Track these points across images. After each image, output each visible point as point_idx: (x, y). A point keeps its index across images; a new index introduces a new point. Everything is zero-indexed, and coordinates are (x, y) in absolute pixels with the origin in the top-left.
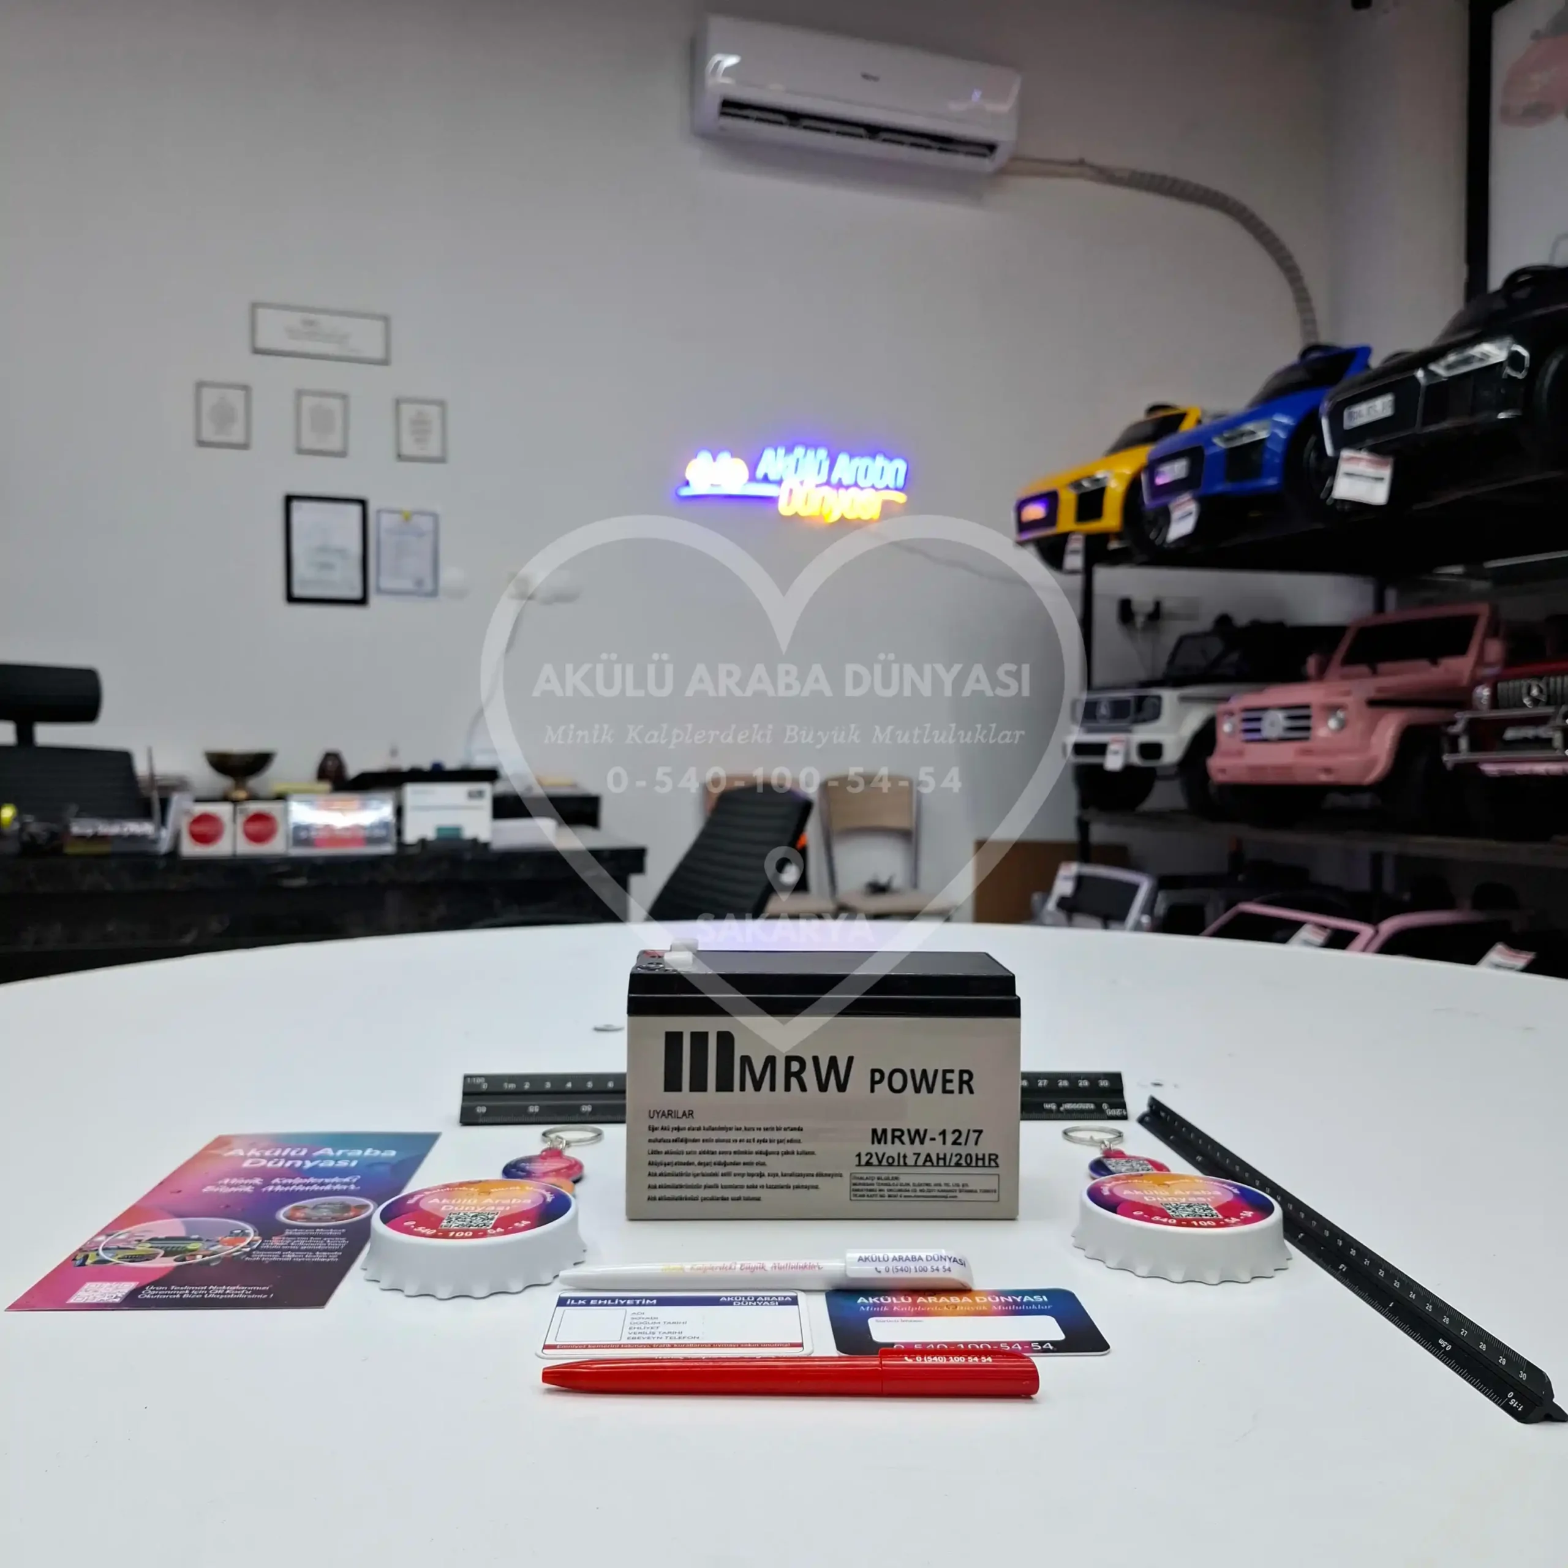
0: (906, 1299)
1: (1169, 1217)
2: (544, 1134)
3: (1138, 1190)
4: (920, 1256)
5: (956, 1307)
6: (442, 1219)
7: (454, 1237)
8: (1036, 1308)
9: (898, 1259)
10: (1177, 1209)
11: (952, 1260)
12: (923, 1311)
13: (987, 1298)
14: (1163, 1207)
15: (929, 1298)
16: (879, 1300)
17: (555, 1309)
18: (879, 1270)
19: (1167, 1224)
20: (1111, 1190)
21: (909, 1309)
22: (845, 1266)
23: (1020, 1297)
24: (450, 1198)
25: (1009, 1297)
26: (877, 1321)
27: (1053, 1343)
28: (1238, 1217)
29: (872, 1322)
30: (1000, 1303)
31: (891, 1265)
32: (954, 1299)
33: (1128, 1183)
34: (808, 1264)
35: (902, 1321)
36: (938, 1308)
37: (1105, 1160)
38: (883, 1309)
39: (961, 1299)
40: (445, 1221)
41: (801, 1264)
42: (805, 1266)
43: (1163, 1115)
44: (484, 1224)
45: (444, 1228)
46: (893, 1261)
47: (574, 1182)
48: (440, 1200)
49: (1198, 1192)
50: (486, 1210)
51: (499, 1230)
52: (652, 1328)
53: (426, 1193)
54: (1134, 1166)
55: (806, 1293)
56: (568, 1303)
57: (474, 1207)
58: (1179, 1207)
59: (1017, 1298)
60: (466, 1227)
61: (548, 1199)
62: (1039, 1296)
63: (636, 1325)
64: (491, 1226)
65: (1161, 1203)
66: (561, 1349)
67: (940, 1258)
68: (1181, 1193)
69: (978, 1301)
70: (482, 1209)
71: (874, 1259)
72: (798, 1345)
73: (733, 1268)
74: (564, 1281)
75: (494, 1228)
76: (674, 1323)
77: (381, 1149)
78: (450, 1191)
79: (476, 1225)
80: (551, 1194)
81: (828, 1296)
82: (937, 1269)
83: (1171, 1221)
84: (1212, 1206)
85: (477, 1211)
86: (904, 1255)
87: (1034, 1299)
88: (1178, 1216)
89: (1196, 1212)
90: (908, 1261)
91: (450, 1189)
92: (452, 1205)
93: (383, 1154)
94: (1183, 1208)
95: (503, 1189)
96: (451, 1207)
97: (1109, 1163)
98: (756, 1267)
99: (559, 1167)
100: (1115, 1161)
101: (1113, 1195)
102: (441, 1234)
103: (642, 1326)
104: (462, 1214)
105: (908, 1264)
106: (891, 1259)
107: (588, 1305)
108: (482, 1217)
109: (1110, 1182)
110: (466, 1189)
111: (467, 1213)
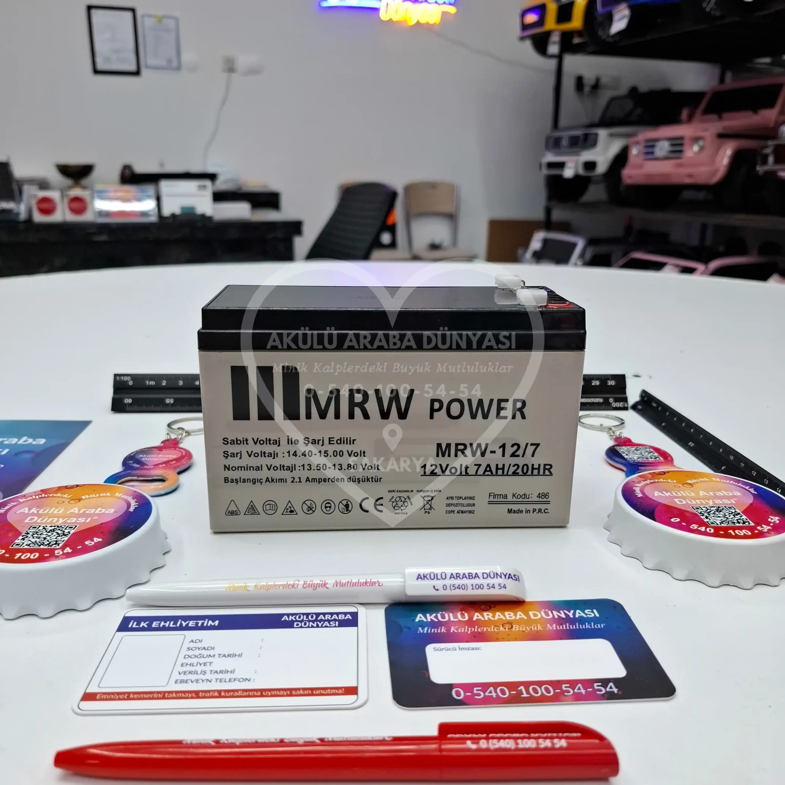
0: (463, 615)
1: (706, 525)
2: (170, 423)
3: (667, 492)
5: (512, 627)
6: (20, 534)
8: (590, 627)
9: (455, 576)
10: (709, 514)
11: (507, 577)
12: (480, 633)
13: (541, 613)
14: (695, 511)
15: (485, 614)
16: (436, 617)
17: (115, 634)
18: (436, 588)
19: (705, 534)
20: (642, 491)
21: (466, 631)
22: (405, 582)
23: (572, 611)
24: (38, 507)
25: (561, 612)
26: (436, 650)
27: (616, 681)
28: (768, 524)
29: (430, 649)
30: (553, 620)
31: (448, 582)
32: (509, 615)
34: (369, 580)
35: (461, 649)
36: (494, 628)
37: (618, 448)
38: (441, 630)
39: (515, 615)
40: (21, 537)
41: (363, 580)
42: (366, 583)
43: (654, 405)
44: (56, 541)
45: (15, 547)
46: (451, 578)
47: (179, 473)
48: (30, 509)
49: (721, 493)
50: (68, 521)
51: (68, 550)
52: (205, 664)
53: (21, 500)
54: (643, 454)
55: (366, 609)
56: (130, 626)
57: (56, 519)
58: (710, 512)
59: (570, 612)
60: (36, 547)
61: (131, 509)
62: (590, 611)
63: (189, 661)
64: (61, 545)
65: (693, 507)
66: (101, 700)
67: (496, 575)
68: (706, 494)
69: (532, 617)
70: (64, 520)
71: (432, 577)
72: (352, 691)
73: (296, 586)
74: (130, 598)
75: (63, 548)
76: (229, 655)
77: (34, 437)
78: (44, 497)
79: (48, 543)
80: (136, 502)
81: (387, 611)
82: (493, 587)
83: (708, 530)
84: (739, 510)
85: (57, 524)
86: (461, 572)
87: (586, 614)
88: (713, 523)
89: (728, 518)
90: (465, 579)
91: (46, 496)
92: (38, 515)
93: (34, 443)
94: (714, 513)
95: (94, 496)
96: (36, 518)
97: (622, 450)
98: (319, 585)
99: (170, 459)
100: (626, 449)
101: (645, 497)
102: (7, 555)
103: (195, 661)
104: (41, 528)
105: (465, 581)
106: (448, 576)
107: (150, 629)
108: (59, 532)
109: (639, 482)
110: (60, 496)
111: (46, 526)
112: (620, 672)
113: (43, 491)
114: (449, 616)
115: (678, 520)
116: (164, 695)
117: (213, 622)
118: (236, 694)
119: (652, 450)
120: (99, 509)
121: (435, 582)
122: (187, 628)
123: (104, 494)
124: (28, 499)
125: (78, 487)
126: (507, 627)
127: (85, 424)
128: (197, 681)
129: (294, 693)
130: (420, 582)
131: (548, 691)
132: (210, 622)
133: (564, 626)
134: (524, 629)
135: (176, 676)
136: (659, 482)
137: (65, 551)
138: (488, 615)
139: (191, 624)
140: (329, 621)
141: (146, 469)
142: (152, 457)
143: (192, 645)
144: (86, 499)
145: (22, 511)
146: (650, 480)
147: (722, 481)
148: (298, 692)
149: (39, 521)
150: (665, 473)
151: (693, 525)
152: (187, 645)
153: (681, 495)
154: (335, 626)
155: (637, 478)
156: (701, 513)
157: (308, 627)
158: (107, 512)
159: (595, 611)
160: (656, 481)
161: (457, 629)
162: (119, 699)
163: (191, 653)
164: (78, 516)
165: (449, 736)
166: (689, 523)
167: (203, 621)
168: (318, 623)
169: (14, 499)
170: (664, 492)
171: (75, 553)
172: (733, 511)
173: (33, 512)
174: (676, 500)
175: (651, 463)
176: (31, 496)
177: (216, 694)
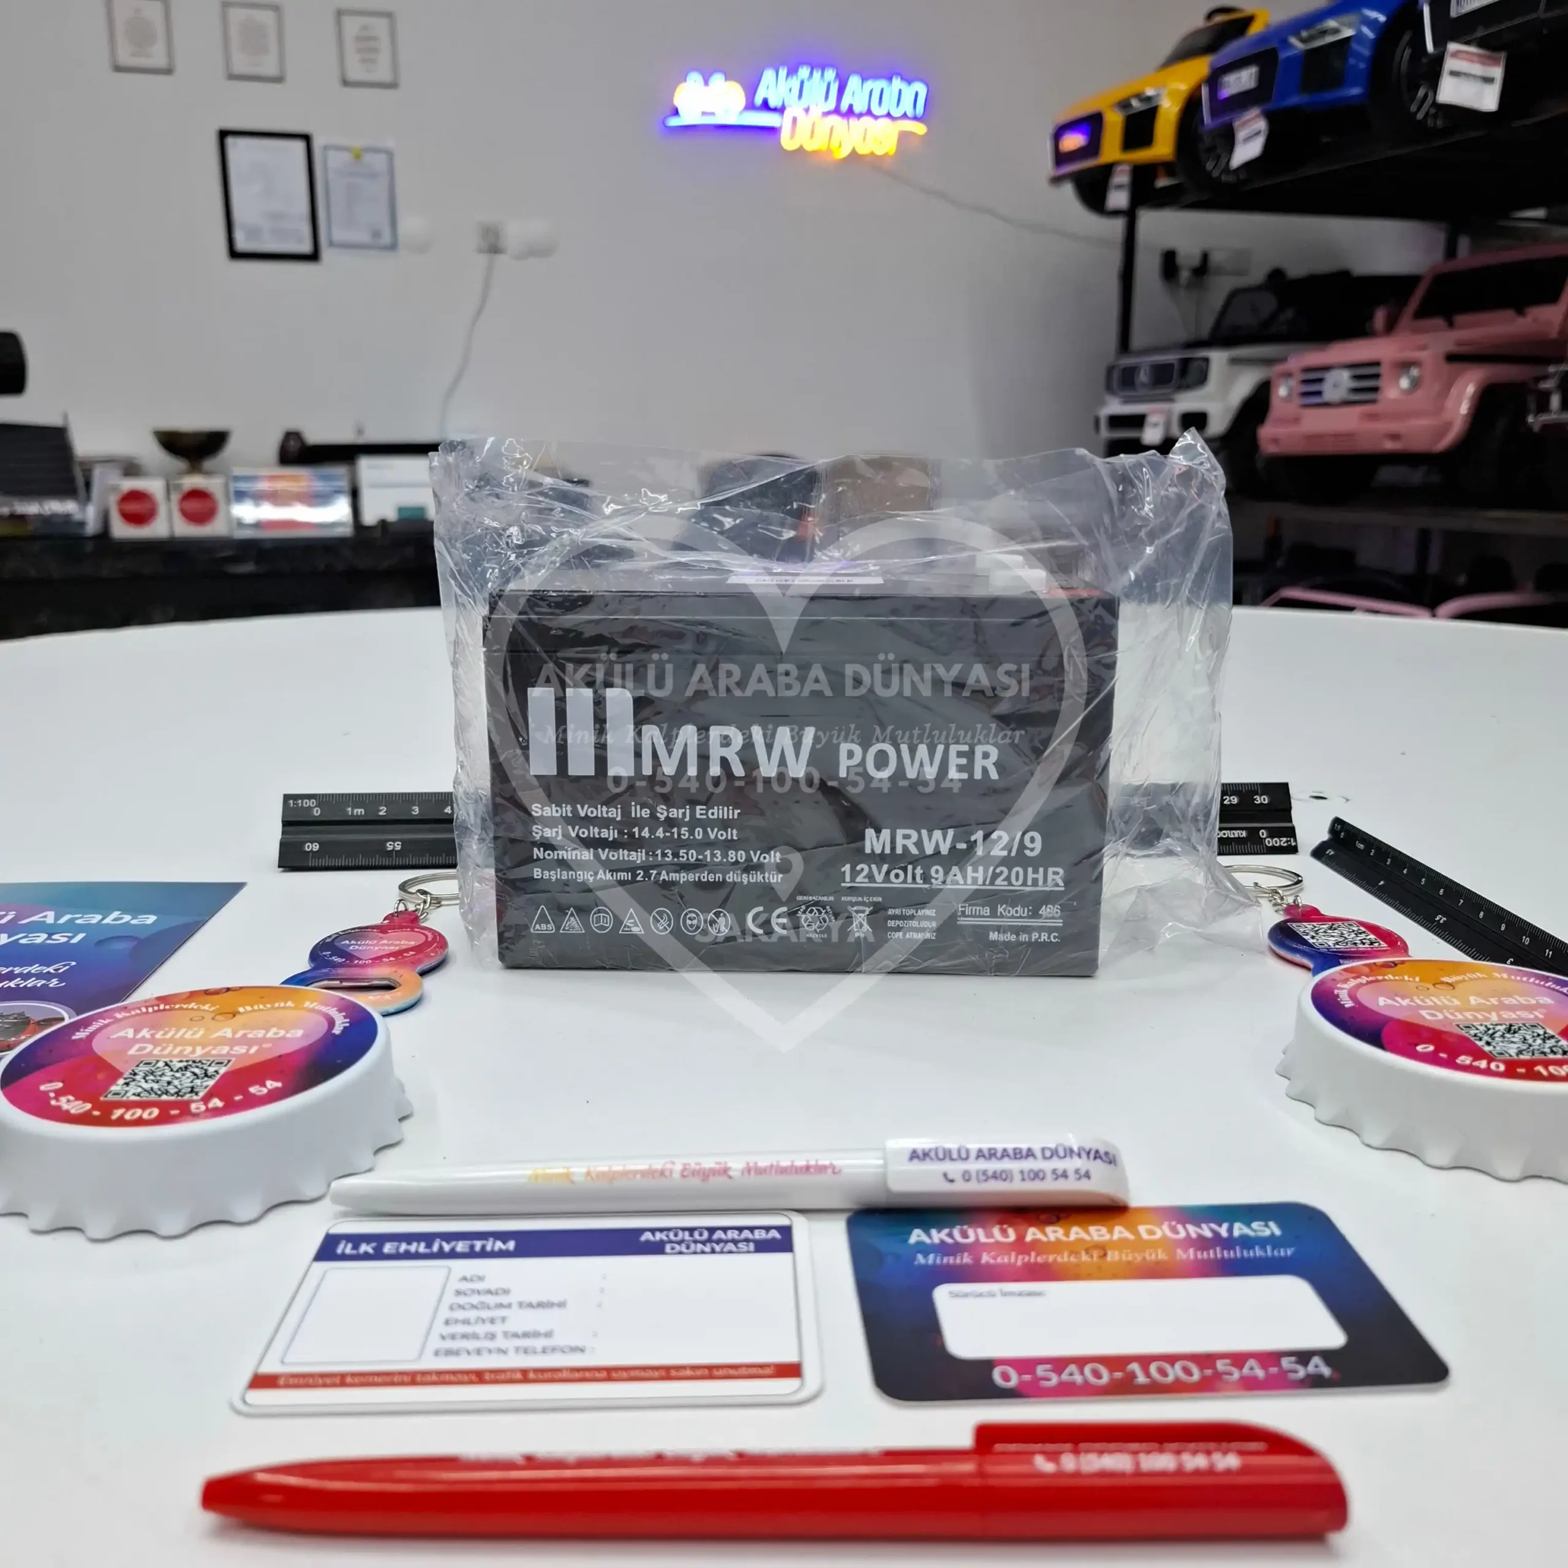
0: (1004, 1232)
1: (1490, 1058)
2: (403, 887)
3: (1403, 998)
4: (1029, 1150)
5: (1105, 1255)
6: (118, 1074)
7: (121, 1122)
8: (1264, 1255)
9: (987, 1155)
10: (1492, 1036)
11: (1092, 1155)
12: (1041, 1264)
13: (1161, 1229)
14: (1463, 1033)
15: (1049, 1229)
16: (950, 1235)
17: (310, 1266)
18: (950, 1177)
19: (1488, 1072)
20: (1352, 996)
21: (1013, 1261)
22: (885, 1166)
23: (1225, 1226)
24: (154, 1027)
25: (1204, 1226)
26: (956, 1295)
29: (944, 1296)
30: (1189, 1242)
31: (974, 1166)
32: (1097, 1233)
33: (1377, 981)
34: (812, 1163)
35: (1005, 1294)
36: (1069, 1257)
37: (1294, 926)
38: (962, 1259)
39: (1111, 1231)
40: (121, 1081)
41: (800, 1162)
42: (808, 1168)
43: (1362, 846)
44: (192, 1088)
45: (110, 1097)
46: (978, 1157)
47: (423, 974)
48: (136, 1032)
49: (1511, 999)
50: (214, 1052)
51: (216, 1103)
52: (492, 1321)
53: (119, 1016)
54: (1346, 936)
55: (807, 1219)
56: (339, 1251)
57: (189, 1049)
58: (1494, 1033)
59: (1220, 1226)
60: (153, 1097)
61: (337, 1030)
62: (1262, 1223)
63: (460, 1315)
64: (201, 1094)
65: (1458, 1026)
66: (288, 1386)
67: (1069, 1152)
68: (1483, 1001)
69: (1145, 1236)
70: (204, 1051)
71: (941, 1155)
72: (791, 1370)
73: (667, 1174)
74: (339, 1199)
75: (206, 1099)
76: (540, 1305)
77: (135, 912)
78: (164, 1010)
79: (176, 1090)
80: (345, 1017)
81: (851, 1224)
82: (1065, 1175)
83: (1493, 1066)
84: (1553, 1030)
85: (192, 1057)
86: (999, 1146)
87: (1255, 1231)
88: (1502, 1054)
89: (1530, 1045)
90: (1006, 1159)
91: (167, 1007)
92: (153, 1041)
93: (134, 922)
94: (1503, 1036)
95: (261, 1007)
96: (150, 1047)
97: (1302, 930)
98: (714, 1172)
99: (404, 947)
100: (1310, 927)
101: (1360, 1008)
102: (96, 1113)
103: (472, 1314)
104: (161, 1064)
105: (1006, 1165)
106: (973, 1154)
107: (378, 1255)
108: (197, 1071)
109: (1346, 981)
110: (195, 1007)
111: (171, 1061)
112: (1333, 1337)
113: (162, 999)
114: (975, 1234)
115: (1431, 1048)
116: (414, 1379)
117: (504, 1242)
118: (560, 1375)
119: (1363, 929)
120: (274, 1030)
121: (948, 1167)
122: (453, 1255)
123: (282, 1005)
124: (133, 1013)
125: (230, 993)
126: (1096, 1254)
127: (232, 889)
128: (479, 1352)
129: (673, 1373)
130: (917, 1166)
131: (1187, 1372)
132: (499, 1245)
133: (1211, 1252)
134: (1130, 1258)
135: (435, 1343)
136: (1384, 980)
137: (211, 1105)
138: (1055, 1232)
139: (461, 1246)
140: (735, 1242)
141: (357, 966)
142: (368, 945)
143: (464, 1286)
144: (246, 1012)
145: (122, 1034)
146: (1368, 977)
147: (1513, 977)
148: (682, 1373)
149: (156, 1052)
150: (1395, 964)
151: (1462, 1058)
152: (455, 1284)
153: (1432, 1004)
154: (749, 1252)
155: (1340, 974)
156: (1475, 1035)
157: (695, 1253)
158: (289, 1035)
159: (1272, 1224)
160: (1380, 978)
161: (995, 1258)
162: (325, 1386)
163: (462, 1300)
164: (232, 1042)
165: (999, 1447)
166: (1454, 1054)
167: (484, 1242)
168: (715, 1245)
169: (105, 1014)
170: (1398, 999)
171: (230, 1108)
172: (1541, 1032)
173: (144, 1037)
174: (1424, 1013)
175: (1363, 952)
176: (140, 1009)
177: (519, 1376)
